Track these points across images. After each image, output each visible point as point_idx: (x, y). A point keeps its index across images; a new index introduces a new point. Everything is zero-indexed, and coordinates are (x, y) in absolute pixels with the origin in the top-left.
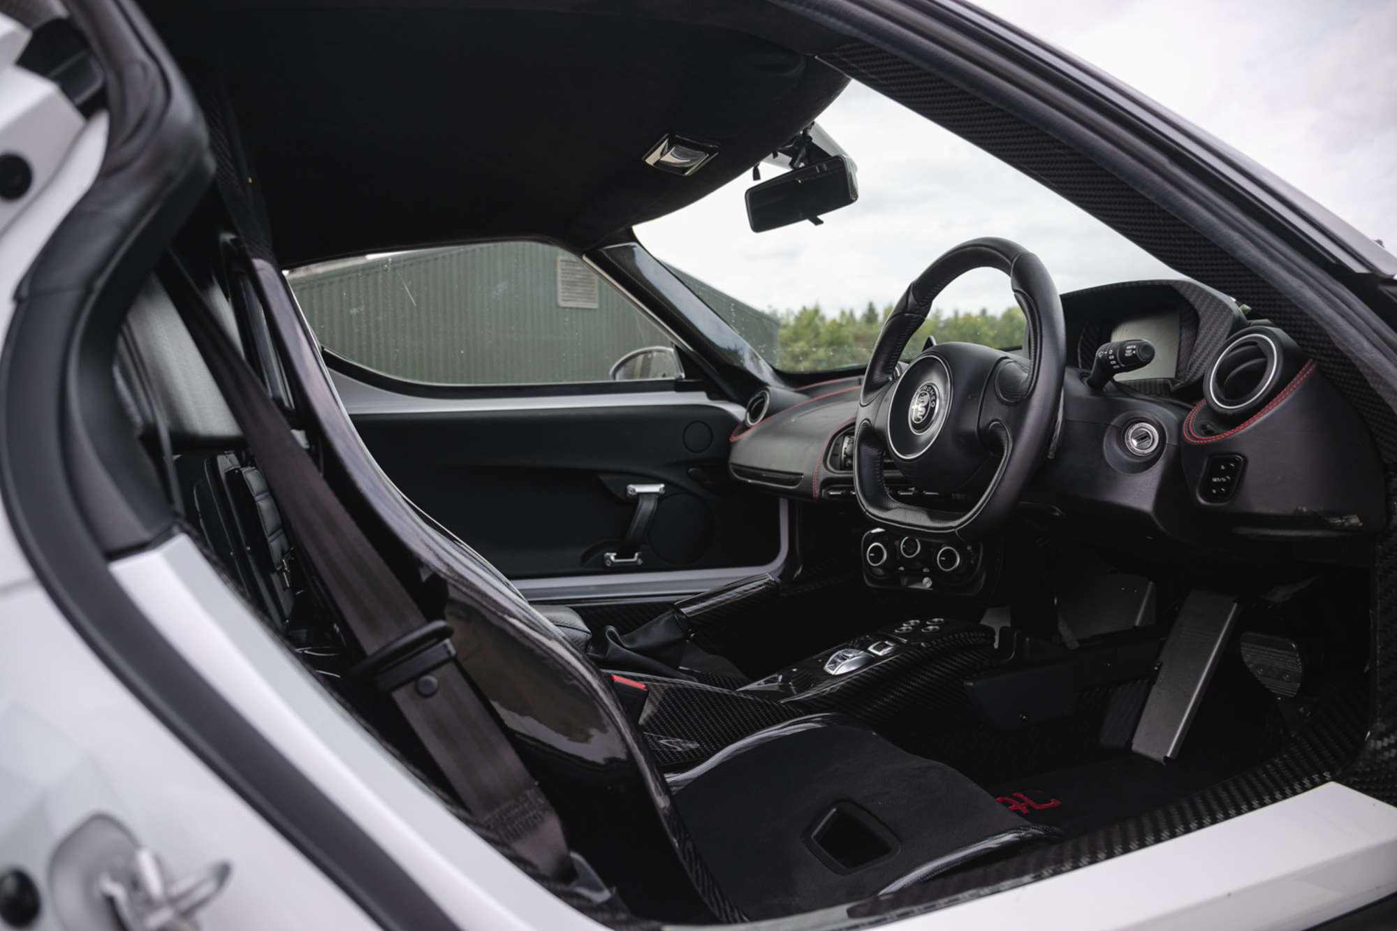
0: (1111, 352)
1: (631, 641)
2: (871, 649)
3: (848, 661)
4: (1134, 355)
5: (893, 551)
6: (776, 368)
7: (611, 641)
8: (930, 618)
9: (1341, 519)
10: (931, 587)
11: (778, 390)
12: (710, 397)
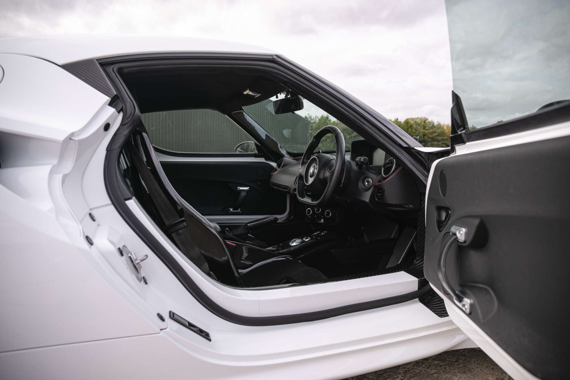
0: (358, 160)
1: (233, 232)
2: (304, 239)
3: (296, 242)
4: (363, 161)
5: (313, 211)
6: (288, 151)
7: (227, 232)
8: (323, 231)
9: (408, 205)
10: (323, 222)
11: (287, 159)
12: (266, 160)
